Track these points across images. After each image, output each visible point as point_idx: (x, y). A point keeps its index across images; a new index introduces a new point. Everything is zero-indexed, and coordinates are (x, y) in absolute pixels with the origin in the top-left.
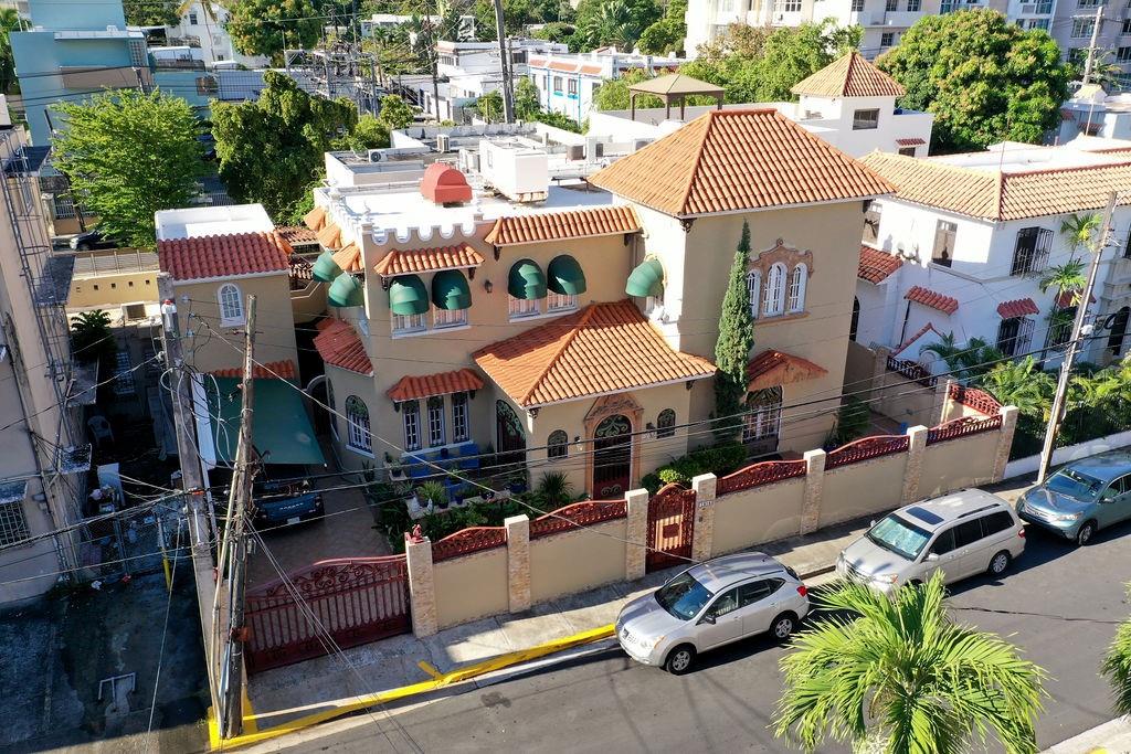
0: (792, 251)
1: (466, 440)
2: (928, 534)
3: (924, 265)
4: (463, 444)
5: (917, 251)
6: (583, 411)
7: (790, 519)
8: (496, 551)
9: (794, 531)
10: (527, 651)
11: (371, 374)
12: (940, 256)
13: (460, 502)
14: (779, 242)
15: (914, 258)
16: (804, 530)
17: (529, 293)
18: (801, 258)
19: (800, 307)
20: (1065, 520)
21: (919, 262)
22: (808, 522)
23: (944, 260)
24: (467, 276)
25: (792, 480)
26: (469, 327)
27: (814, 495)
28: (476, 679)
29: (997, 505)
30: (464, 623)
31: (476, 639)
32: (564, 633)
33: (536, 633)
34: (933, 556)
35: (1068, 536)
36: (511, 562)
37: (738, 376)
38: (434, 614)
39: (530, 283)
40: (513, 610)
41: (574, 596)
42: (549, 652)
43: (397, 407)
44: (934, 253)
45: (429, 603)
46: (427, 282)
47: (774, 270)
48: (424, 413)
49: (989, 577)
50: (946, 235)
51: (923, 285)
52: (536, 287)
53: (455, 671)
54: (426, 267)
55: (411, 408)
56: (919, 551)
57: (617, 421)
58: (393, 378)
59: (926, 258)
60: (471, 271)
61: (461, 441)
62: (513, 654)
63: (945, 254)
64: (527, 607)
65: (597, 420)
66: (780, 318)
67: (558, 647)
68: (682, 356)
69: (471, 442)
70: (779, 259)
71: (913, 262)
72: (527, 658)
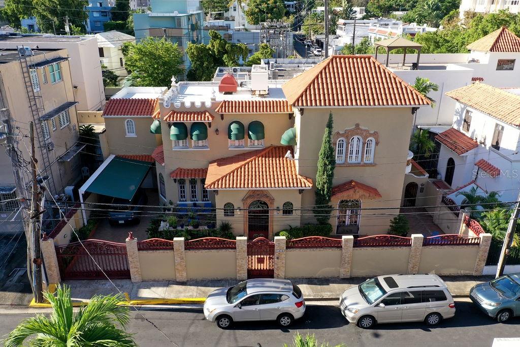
0: (365, 130)
1: (208, 201)
2: (384, 292)
3: (487, 148)
4: (206, 202)
5: (485, 139)
6: (242, 196)
7: (334, 268)
8: (168, 251)
9: (336, 276)
10: (170, 300)
11: (163, 164)
12: (495, 144)
13: (182, 227)
14: (357, 125)
15: (483, 143)
16: (342, 276)
17: (233, 137)
18: (371, 135)
19: (371, 161)
20: (490, 305)
21: (485, 146)
22: (344, 272)
23: (496, 146)
24: (208, 126)
25: (334, 249)
26: (209, 149)
27: (347, 259)
28: (142, 306)
29: (438, 286)
30: (154, 281)
31: (153, 289)
32: (191, 296)
33: (180, 292)
34: (382, 305)
35: (489, 314)
36: (176, 258)
37: (324, 191)
38: (140, 273)
39: (234, 132)
40: (178, 280)
41: (209, 281)
42: (180, 303)
43: (175, 180)
44: (493, 142)
45: (137, 268)
46: (189, 127)
47: (355, 140)
48: (188, 186)
49: (424, 325)
50: (498, 132)
51: (486, 159)
52: (236, 135)
53: (135, 300)
54: (188, 120)
55: (182, 182)
56: (375, 300)
57: (261, 203)
58: (174, 168)
59: (489, 144)
60: (210, 124)
61: (206, 201)
62: (164, 299)
63: (497, 143)
64: (185, 280)
65: (250, 201)
66: (358, 165)
67: (184, 301)
68: (299, 177)
69: (210, 202)
70: (357, 134)
71: (483, 146)
72: (168, 303)
